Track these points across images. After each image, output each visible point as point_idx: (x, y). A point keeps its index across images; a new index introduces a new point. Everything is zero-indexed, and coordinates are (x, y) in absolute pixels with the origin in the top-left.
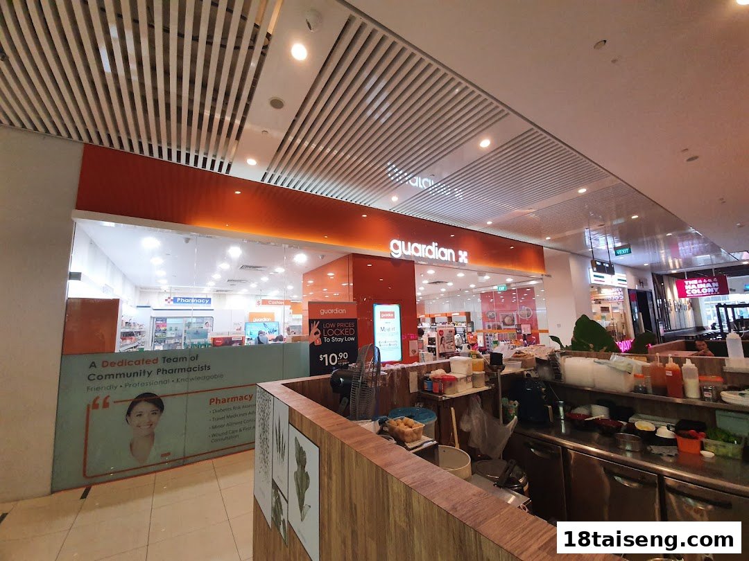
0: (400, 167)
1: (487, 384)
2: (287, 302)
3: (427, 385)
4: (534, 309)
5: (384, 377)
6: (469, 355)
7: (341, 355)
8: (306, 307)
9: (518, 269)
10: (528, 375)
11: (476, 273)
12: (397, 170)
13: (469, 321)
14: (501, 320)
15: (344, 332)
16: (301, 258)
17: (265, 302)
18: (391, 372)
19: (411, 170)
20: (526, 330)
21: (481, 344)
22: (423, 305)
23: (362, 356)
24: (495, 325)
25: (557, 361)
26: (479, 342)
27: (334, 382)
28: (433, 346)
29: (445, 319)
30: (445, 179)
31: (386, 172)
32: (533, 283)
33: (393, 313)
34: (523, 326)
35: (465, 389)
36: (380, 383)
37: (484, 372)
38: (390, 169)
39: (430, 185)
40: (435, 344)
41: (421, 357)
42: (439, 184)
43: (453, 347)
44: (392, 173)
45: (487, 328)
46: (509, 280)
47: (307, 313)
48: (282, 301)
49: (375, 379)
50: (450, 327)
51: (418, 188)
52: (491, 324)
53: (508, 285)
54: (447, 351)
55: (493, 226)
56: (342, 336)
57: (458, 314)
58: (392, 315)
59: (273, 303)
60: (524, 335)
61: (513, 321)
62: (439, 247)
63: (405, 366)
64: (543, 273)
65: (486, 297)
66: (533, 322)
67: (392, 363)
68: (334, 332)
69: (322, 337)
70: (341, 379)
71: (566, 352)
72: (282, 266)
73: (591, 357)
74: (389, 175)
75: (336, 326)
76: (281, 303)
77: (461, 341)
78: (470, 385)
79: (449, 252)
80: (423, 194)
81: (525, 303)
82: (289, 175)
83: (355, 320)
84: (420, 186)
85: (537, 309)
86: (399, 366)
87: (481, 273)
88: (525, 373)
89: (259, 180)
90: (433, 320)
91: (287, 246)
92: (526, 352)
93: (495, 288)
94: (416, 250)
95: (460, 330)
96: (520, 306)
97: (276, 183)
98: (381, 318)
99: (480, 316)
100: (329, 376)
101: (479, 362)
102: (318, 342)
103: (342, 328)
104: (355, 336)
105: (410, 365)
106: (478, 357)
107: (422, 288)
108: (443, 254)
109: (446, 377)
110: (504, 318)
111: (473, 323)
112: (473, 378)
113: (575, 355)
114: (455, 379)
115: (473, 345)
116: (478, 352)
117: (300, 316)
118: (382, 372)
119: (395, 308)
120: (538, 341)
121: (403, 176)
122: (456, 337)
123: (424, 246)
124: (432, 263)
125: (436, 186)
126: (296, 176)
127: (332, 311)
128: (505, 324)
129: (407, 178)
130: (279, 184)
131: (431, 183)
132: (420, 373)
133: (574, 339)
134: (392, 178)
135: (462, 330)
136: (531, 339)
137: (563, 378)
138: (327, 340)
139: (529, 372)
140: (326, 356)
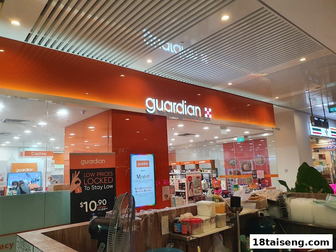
0: (154, 34)
1: (228, 223)
2: (49, 153)
3: (177, 228)
4: (267, 157)
5: (138, 223)
6: (213, 199)
7: (100, 202)
8: (68, 158)
9: (254, 124)
10: (261, 214)
11: (219, 127)
12: (151, 36)
13: (214, 168)
14: (240, 166)
15: (103, 180)
16: (63, 113)
17: (28, 154)
18: (145, 217)
19: (164, 37)
20: (260, 175)
21: (224, 188)
22: (175, 154)
23: (118, 204)
24: (235, 171)
25: (284, 201)
26: (222, 186)
27: (92, 230)
28: (183, 191)
29: (193, 166)
30: (193, 46)
31: (142, 37)
32: (265, 135)
33: (148, 162)
34: (258, 172)
35: (209, 230)
36: (134, 228)
37: (226, 214)
38: (145, 35)
39: (180, 51)
40: (185, 189)
41: (172, 201)
42: (188, 50)
43: (200, 191)
44: (147, 38)
45: (229, 173)
46: (247, 133)
47: (68, 164)
48: (44, 152)
49: (130, 225)
50: (198, 173)
51: (169, 52)
52: (232, 171)
53: (246, 137)
54: (195, 194)
55: (233, 87)
56: (101, 184)
57: (204, 162)
58: (147, 164)
59: (36, 154)
60: (259, 179)
61: (250, 167)
62: (187, 104)
63: (158, 211)
64: (274, 127)
65: (228, 147)
66: (266, 168)
67: (146, 208)
68: (94, 181)
69: (82, 186)
70: (99, 226)
71: (292, 194)
72: (45, 120)
73: (311, 198)
74: (145, 40)
75: (96, 174)
76: (44, 154)
77: (207, 186)
78: (214, 225)
79: (196, 108)
80: (174, 58)
81: (260, 152)
82: (52, 36)
83: (113, 170)
84: (172, 51)
85: (269, 157)
86: (152, 211)
87: (224, 127)
88: (259, 212)
89: (23, 40)
90: (183, 167)
91: (50, 102)
92: (260, 195)
93: (236, 139)
94: (168, 106)
95: (206, 176)
96: (256, 154)
97: (40, 43)
98: (137, 166)
99: (223, 163)
100: (88, 223)
101: (222, 205)
102: (79, 191)
103: (101, 177)
104: (114, 184)
105: (162, 210)
106: (221, 200)
107: (173, 140)
108: (191, 110)
109: (193, 220)
110: (243, 165)
111: (217, 169)
112: (216, 219)
113: (299, 196)
114: (201, 221)
115: (217, 189)
116: (220, 196)
117: (62, 166)
118: (136, 218)
119: (149, 158)
120: (270, 184)
121: (157, 42)
122: (203, 182)
123: (175, 104)
124: (182, 118)
125: (185, 52)
126: (59, 38)
127: (92, 161)
128: (243, 170)
129: (160, 44)
130: (42, 45)
131: (181, 48)
132: (170, 217)
133: (297, 183)
134: (147, 43)
135: (208, 176)
136: (264, 183)
137: (289, 215)
138: (87, 188)
139: (262, 212)
140: (86, 203)
